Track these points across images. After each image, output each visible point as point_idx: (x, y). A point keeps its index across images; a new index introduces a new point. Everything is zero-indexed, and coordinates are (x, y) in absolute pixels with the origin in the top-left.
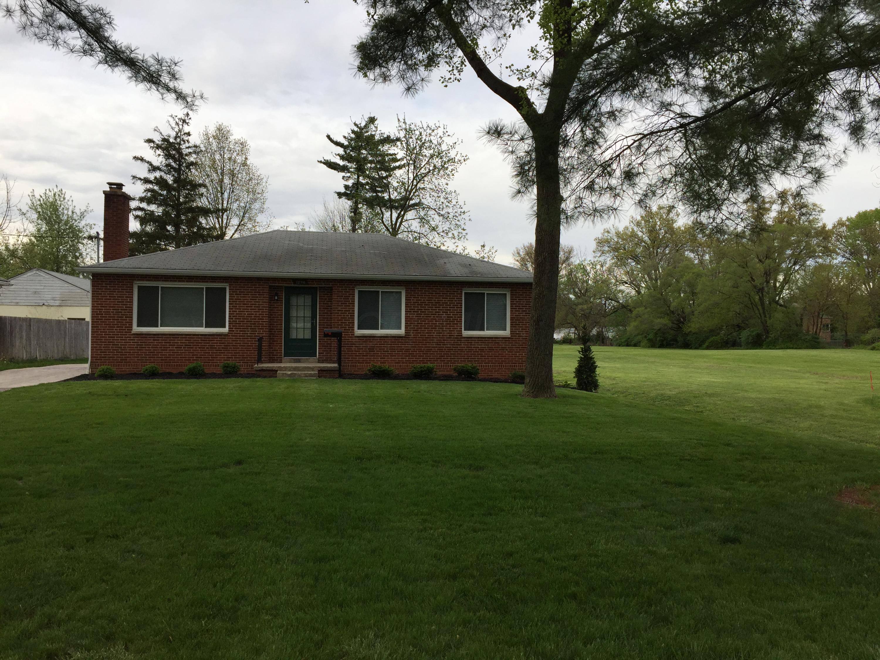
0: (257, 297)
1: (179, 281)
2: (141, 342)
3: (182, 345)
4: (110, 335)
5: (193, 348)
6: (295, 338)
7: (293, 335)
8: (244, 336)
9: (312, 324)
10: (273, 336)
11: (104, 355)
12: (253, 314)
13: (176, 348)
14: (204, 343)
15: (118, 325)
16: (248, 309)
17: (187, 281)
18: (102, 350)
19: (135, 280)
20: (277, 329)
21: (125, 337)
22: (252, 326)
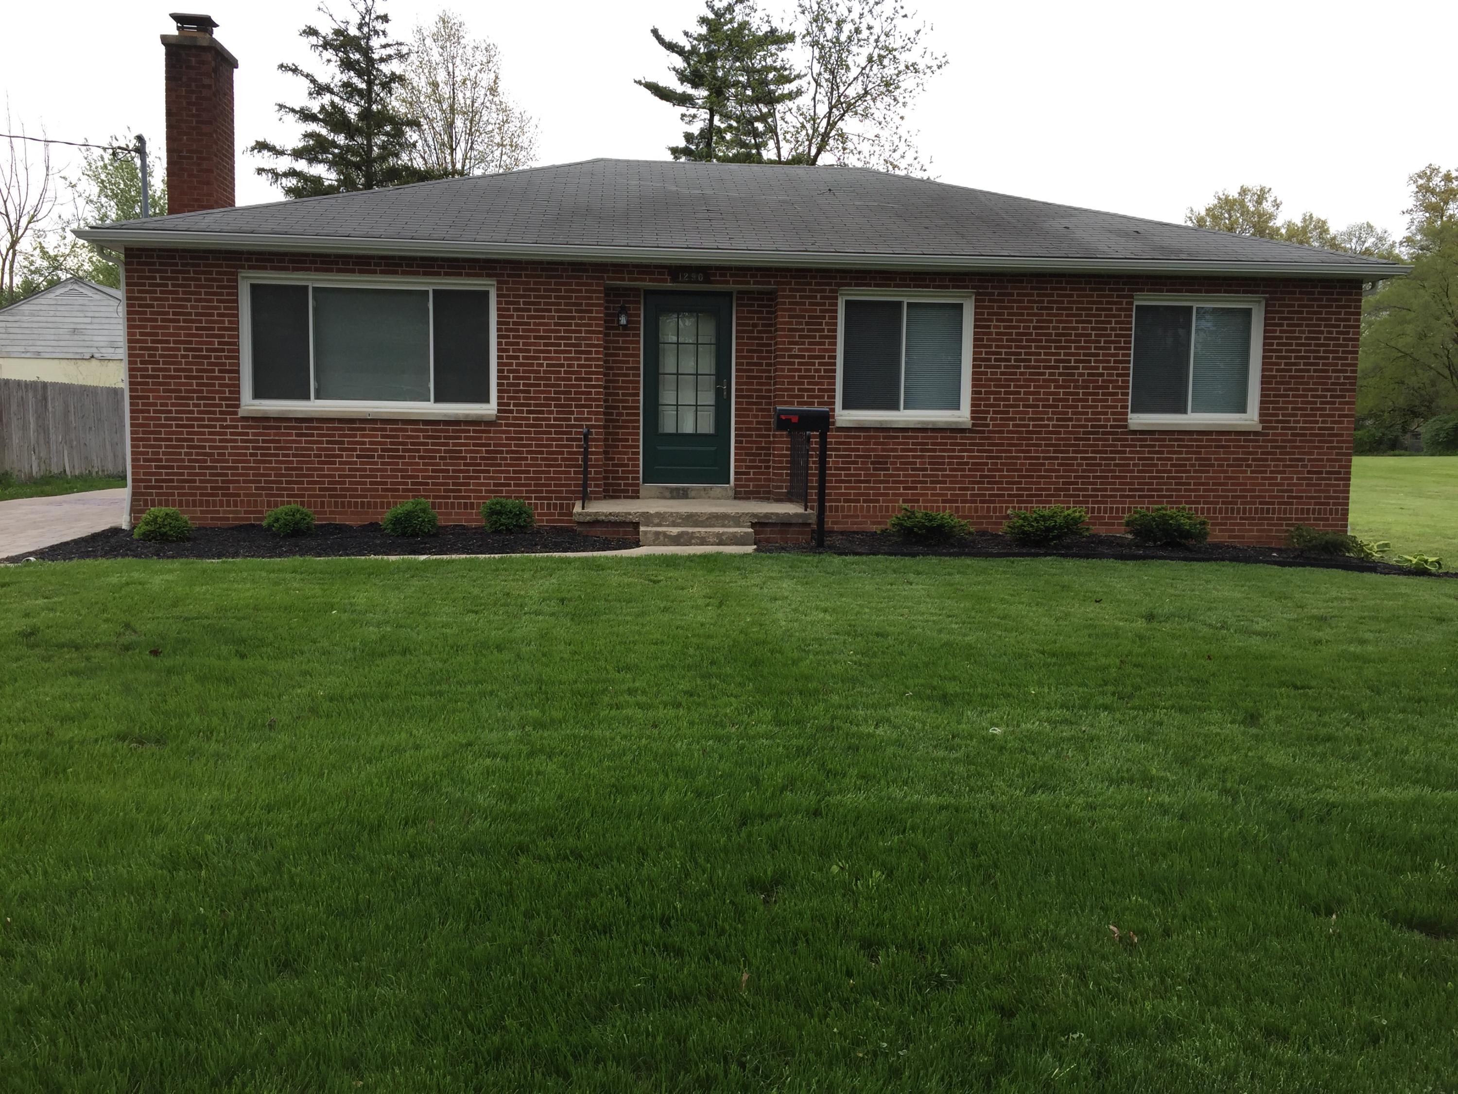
0: (573, 318)
1: (361, 272)
2: (264, 441)
3: (376, 450)
4: (181, 419)
5: (403, 457)
6: (673, 431)
7: (668, 426)
8: (541, 426)
9: (719, 393)
10: (614, 427)
11: (167, 474)
12: (562, 366)
13: (358, 456)
14: (433, 444)
15: (202, 391)
16: (549, 352)
17: (383, 272)
18: (161, 460)
19: (243, 268)
20: (624, 408)
21: (222, 427)
22: (559, 399)
